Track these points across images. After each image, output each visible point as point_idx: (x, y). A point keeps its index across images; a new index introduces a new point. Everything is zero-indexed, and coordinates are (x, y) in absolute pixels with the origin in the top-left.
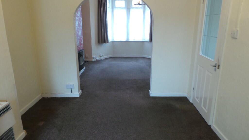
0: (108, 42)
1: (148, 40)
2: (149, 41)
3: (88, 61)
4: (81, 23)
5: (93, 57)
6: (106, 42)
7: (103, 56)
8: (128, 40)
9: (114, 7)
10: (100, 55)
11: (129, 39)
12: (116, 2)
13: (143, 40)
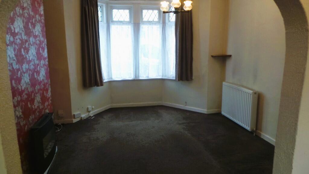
0: (102, 83)
1: (173, 77)
2: (174, 79)
3: (63, 124)
4: (44, 51)
5: (74, 115)
6: (99, 84)
7: (93, 109)
8: (138, 79)
9: (111, 21)
10: (88, 108)
11: (139, 76)
12: (115, 11)
13: (163, 76)
